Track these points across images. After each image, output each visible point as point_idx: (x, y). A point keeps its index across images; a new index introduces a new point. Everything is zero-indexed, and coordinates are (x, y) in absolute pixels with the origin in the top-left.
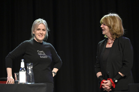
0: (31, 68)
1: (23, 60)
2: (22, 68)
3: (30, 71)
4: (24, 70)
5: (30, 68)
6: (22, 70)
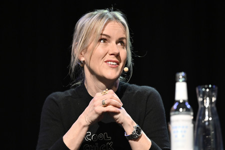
0: (211, 103)
1: (181, 75)
2: (179, 102)
3: (207, 113)
4: (188, 110)
5: (207, 104)
6: (181, 110)
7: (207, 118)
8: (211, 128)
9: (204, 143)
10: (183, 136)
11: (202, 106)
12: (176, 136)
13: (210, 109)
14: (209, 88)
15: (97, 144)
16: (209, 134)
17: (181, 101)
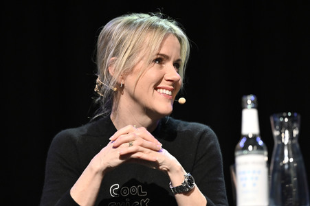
0: (291, 137)
1: (250, 100)
2: (247, 137)
3: (286, 152)
4: (260, 148)
5: (286, 139)
6: (250, 148)
7: (286, 160)
8: (292, 173)
9: (282, 194)
10: (254, 185)
11: (280, 143)
12: (244, 185)
13: (290, 146)
14: (287, 117)
15: (128, 200)
16: (289, 182)
17: (250, 136)
